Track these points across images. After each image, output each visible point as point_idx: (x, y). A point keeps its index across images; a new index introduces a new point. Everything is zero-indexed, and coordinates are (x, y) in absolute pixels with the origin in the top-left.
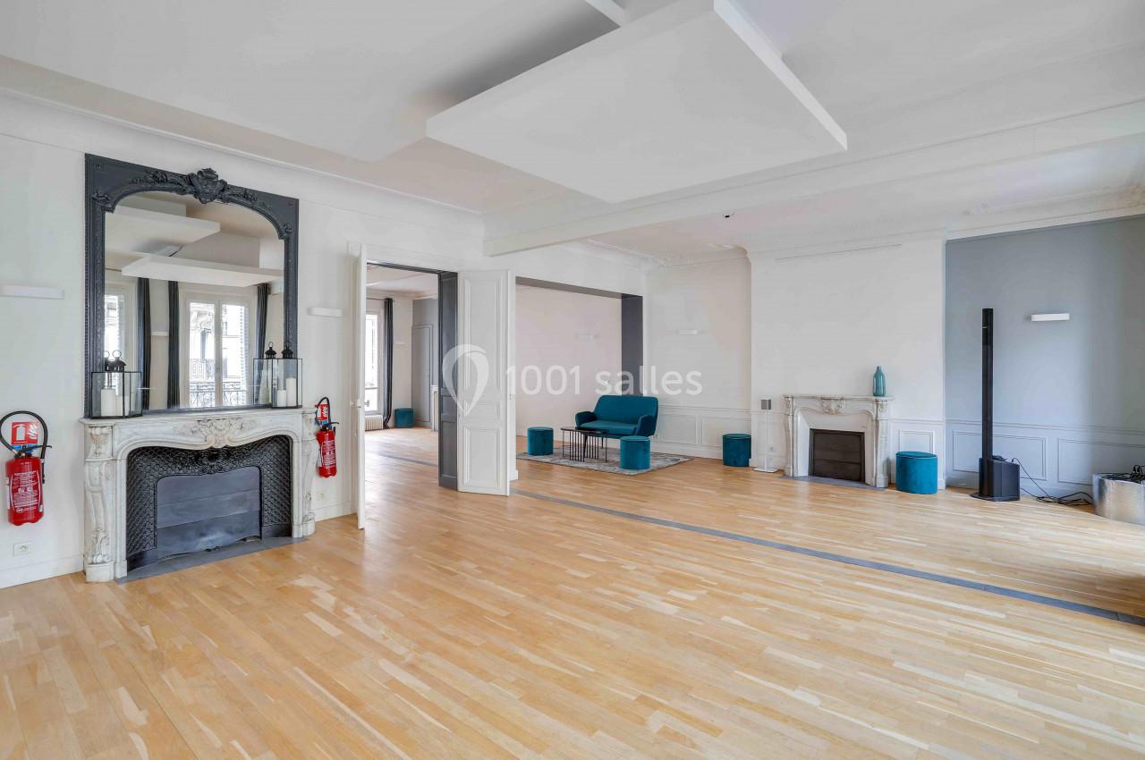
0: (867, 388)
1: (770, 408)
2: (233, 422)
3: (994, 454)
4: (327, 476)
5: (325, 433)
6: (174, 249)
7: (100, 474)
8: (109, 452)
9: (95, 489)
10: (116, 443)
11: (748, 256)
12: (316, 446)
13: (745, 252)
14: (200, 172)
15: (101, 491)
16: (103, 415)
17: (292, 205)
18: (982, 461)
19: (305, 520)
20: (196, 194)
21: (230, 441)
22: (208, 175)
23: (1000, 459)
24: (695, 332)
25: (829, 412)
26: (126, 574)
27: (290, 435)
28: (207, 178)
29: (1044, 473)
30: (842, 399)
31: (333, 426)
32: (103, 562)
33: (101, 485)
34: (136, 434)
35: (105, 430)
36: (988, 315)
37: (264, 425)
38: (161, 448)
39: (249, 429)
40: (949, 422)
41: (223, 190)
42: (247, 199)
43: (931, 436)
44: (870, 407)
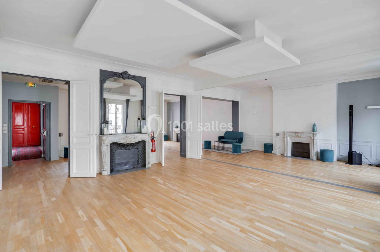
0: (310, 130)
1: (279, 135)
2: (133, 137)
3: (353, 150)
4: (153, 152)
5: (153, 140)
6: (109, 90)
7: (105, 149)
8: (106, 143)
9: (104, 152)
10: (108, 141)
11: (272, 89)
12: (151, 143)
13: (271, 87)
14: (124, 72)
15: (105, 153)
16: (104, 134)
17: (144, 79)
18: (349, 153)
19: (149, 163)
20: (123, 78)
21: (132, 142)
22: (126, 72)
23: (355, 152)
24: (255, 112)
25: (298, 137)
26: (110, 174)
27: (146, 141)
28: (126, 73)
29: (371, 157)
30: (302, 133)
31: (155, 138)
32: (106, 170)
33: (105, 151)
34: (112, 139)
35: (106, 138)
36: (351, 107)
37: (139, 138)
38: (117, 143)
39: (136, 139)
40: (338, 140)
41: (129, 76)
42: (134, 78)
43: (332, 144)
44: (311, 135)
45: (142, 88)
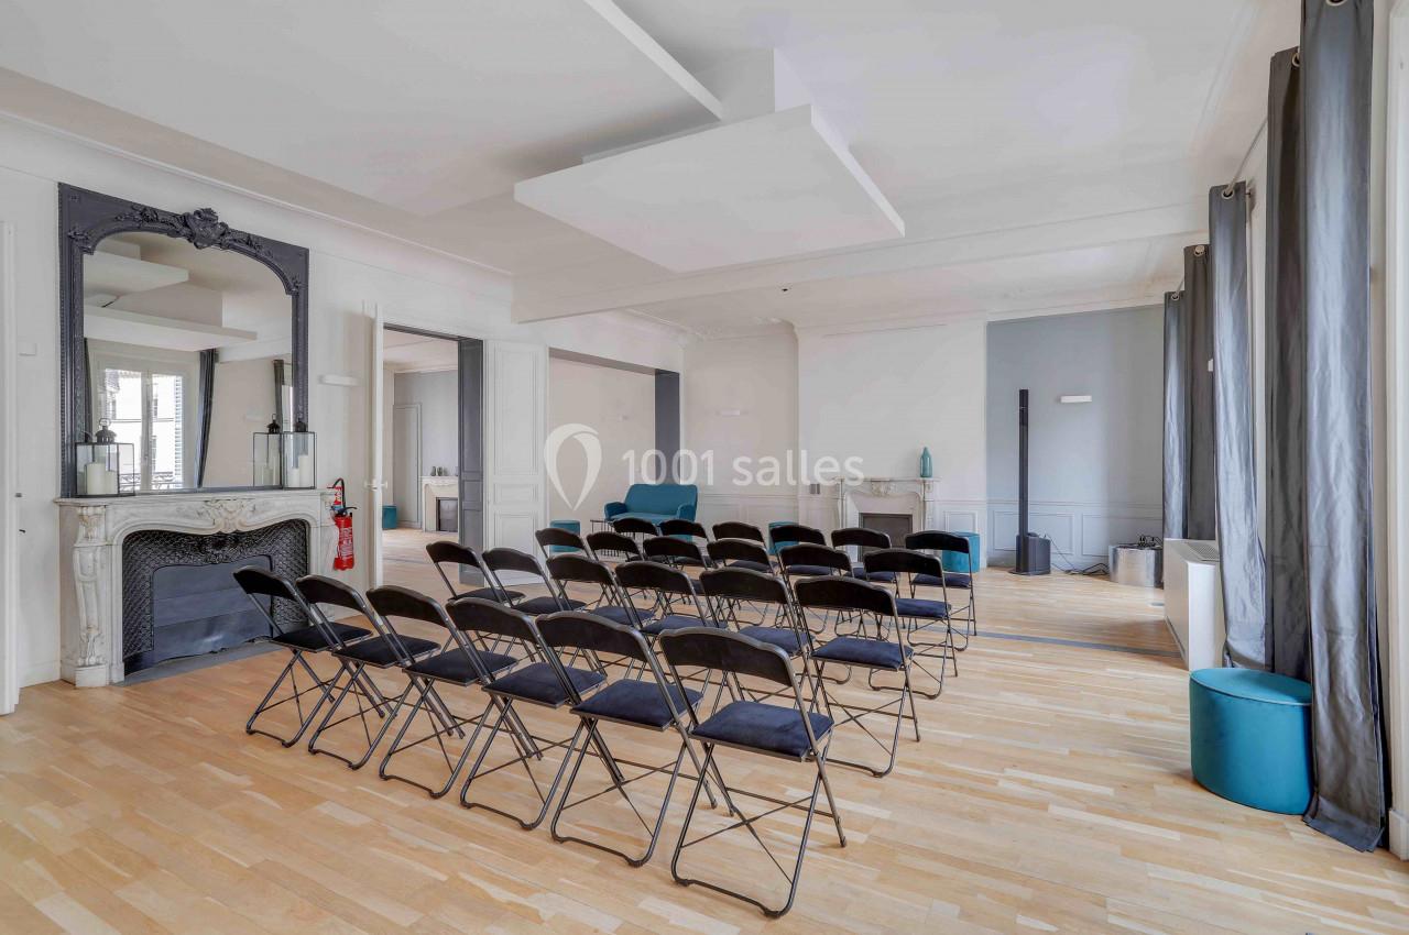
0: (915, 473)
1: (819, 493)
2: (244, 502)
3: (1029, 531)
4: (343, 569)
5: (342, 517)
7: (95, 560)
8: (102, 536)
9: (86, 579)
10: (110, 525)
11: (796, 331)
12: (335, 532)
13: (791, 326)
14: (197, 213)
15: (96, 582)
16: (89, 493)
17: (300, 256)
18: (1018, 538)
20: (191, 238)
21: (242, 525)
22: (207, 216)
23: (1035, 535)
24: (738, 413)
25: (878, 494)
26: (122, 678)
27: (310, 521)
28: (206, 219)
29: (1071, 548)
30: (891, 481)
31: (349, 511)
32: (98, 664)
33: (95, 573)
34: (133, 515)
35: (99, 510)
36: (1024, 397)
37: (277, 508)
38: (161, 532)
39: (263, 512)
40: (990, 502)
41: (223, 235)
42: (251, 245)
43: (974, 515)
44: (918, 488)
45: (288, 290)
